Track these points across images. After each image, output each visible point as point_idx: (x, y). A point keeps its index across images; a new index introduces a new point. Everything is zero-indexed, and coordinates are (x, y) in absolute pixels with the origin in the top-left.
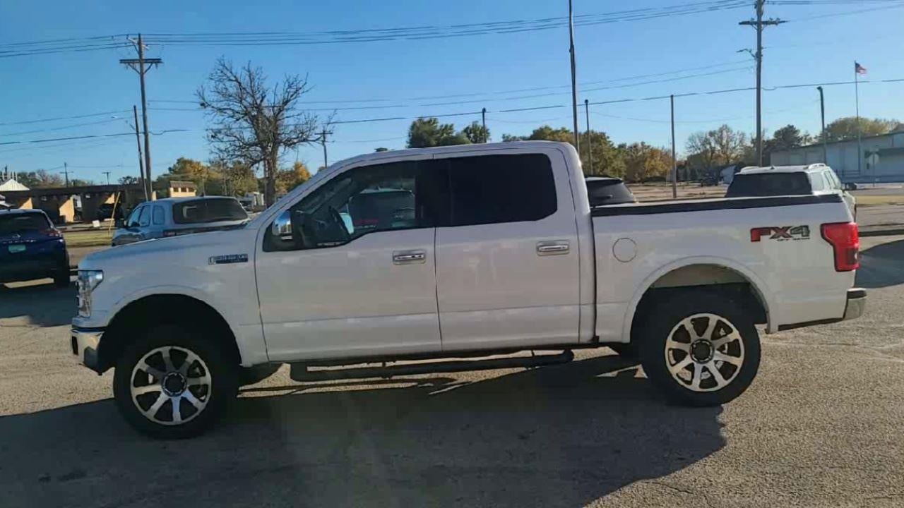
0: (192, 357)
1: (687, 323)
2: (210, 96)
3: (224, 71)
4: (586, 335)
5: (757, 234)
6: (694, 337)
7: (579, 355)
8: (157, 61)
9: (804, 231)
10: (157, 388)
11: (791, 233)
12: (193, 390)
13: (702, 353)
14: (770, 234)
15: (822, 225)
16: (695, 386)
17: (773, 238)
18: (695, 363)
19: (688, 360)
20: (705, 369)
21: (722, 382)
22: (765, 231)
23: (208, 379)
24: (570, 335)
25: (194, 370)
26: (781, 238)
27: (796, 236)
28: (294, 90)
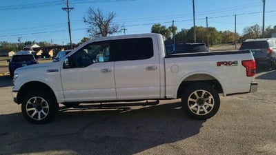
0: (43, 100)
1: (195, 93)
2: (87, 18)
3: (91, 11)
4: (163, 96)
5: (219, 64)
6: (198, 97)
7: (161, 102)
8: (72, 8)
10: (34, 109)
12: (44, 110)
13: (201, 102)
15: (242, 61)
16: (198, 113)
17: (225, 65)
18: (198, 106)
19: (196, 105)
20: (201, 108)
21: (207, 112)
23: (48, 107)
24: (157, 96)
25: (44, 104)
27: (233, 65)
28: (112, 16)
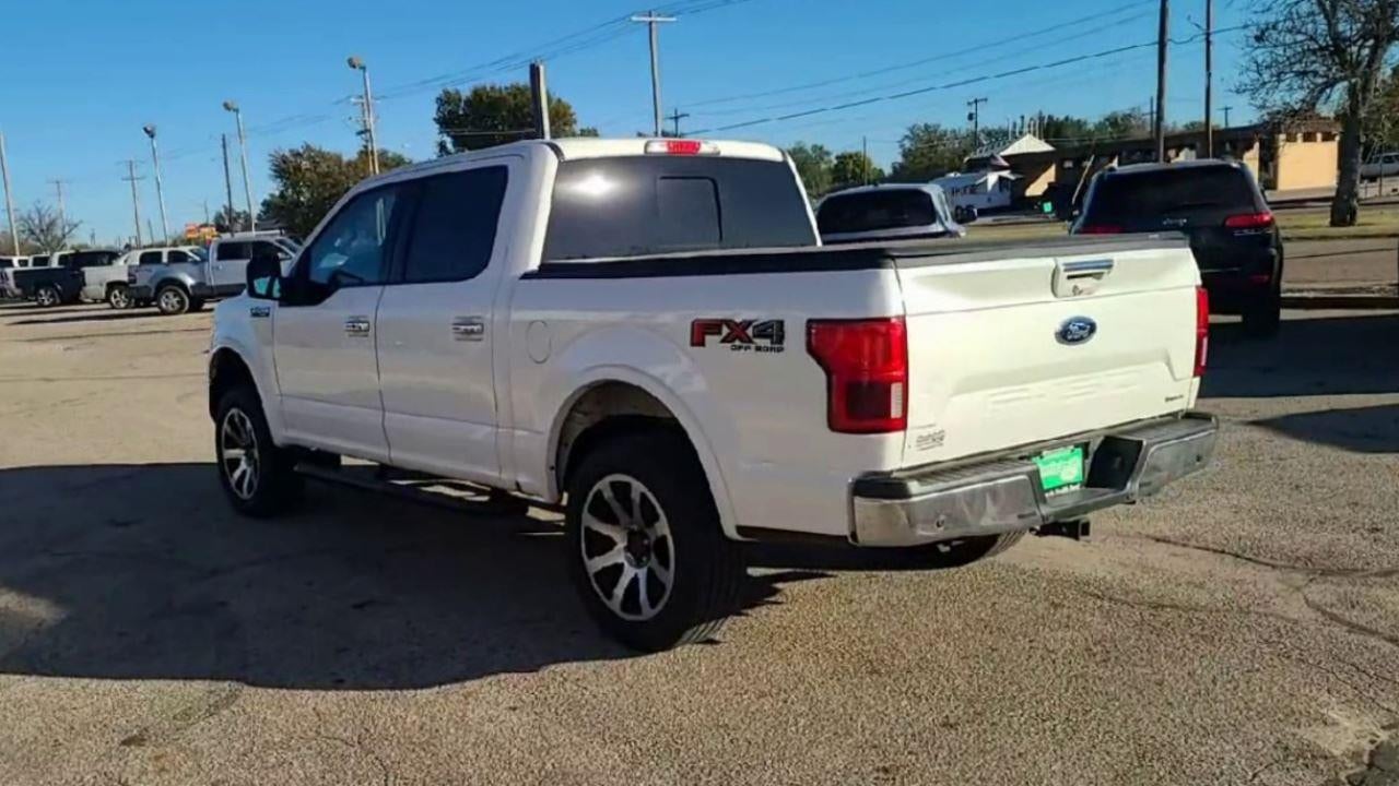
0: (249, 424)
1: (606, 489)
5: (701, 332)
6: (623, 515)
9: (773, 333)
10: (241, 454)
11: (755, 336)
14: (719, 333)
15: (810, 322)
16: (616, 603)
17: (723, 341)
18: (626, 564)
21: (645, 610)
22: (712, 327)
24: (492, 474)
26: (737, 343)
27: (760, 342)
